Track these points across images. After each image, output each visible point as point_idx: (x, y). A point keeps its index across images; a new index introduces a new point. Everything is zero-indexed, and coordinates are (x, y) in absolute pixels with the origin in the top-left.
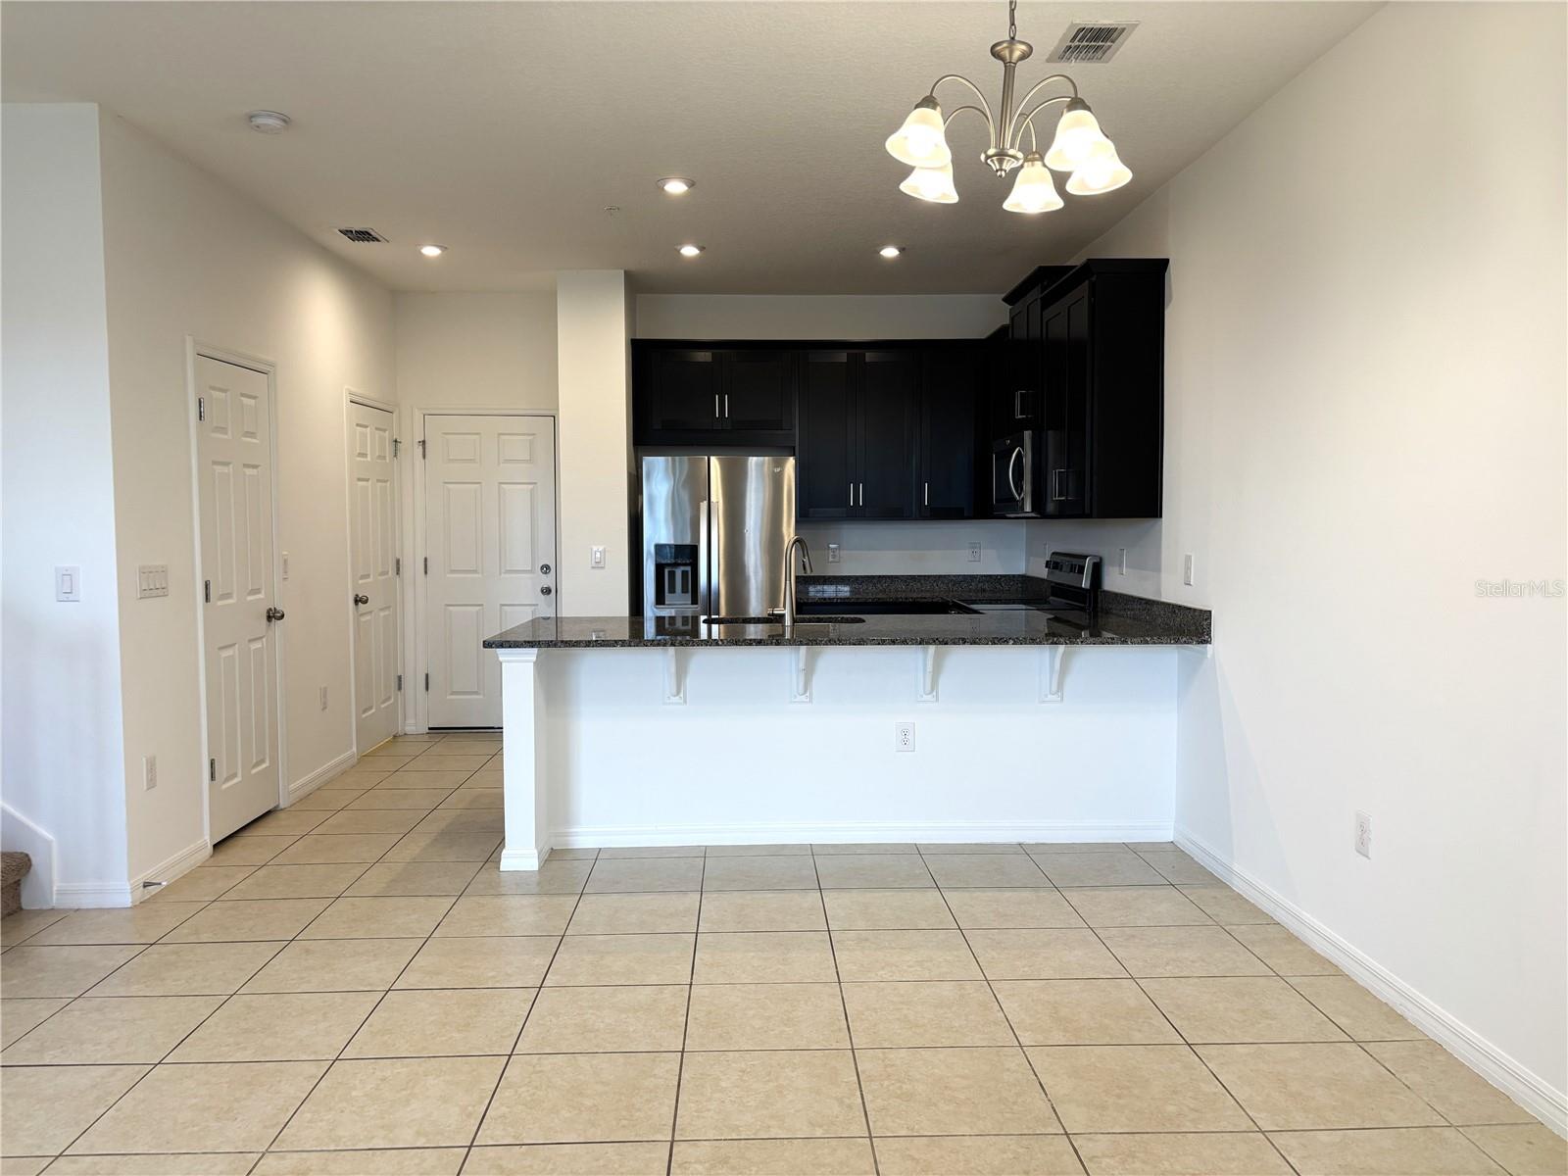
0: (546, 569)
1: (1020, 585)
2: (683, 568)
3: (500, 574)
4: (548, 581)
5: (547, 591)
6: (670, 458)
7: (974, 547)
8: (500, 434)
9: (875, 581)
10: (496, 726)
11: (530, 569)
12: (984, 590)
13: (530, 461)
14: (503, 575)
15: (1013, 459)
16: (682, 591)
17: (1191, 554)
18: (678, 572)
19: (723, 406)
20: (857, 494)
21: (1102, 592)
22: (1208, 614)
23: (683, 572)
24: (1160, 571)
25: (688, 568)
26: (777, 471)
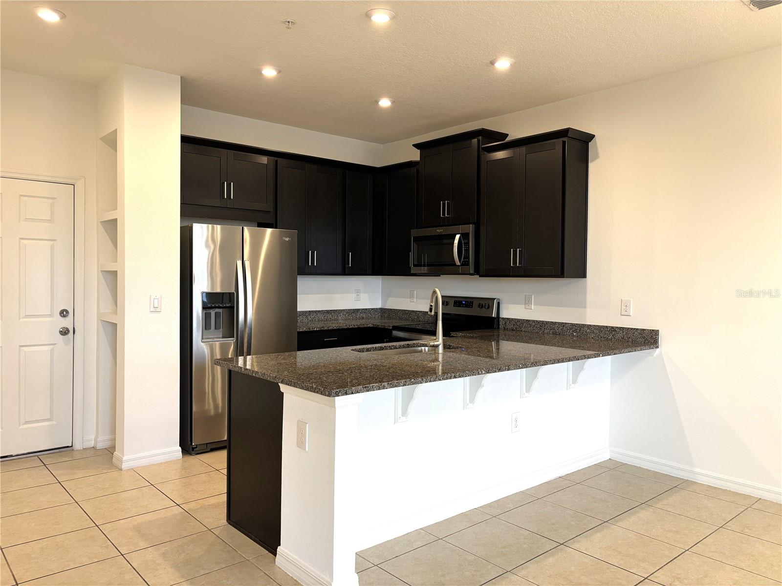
0: (64, 313)
1: (380, 314)
2: (217, 310)
3: (19, 319)
4: (67, 323)
5: (64, 332)
6: (210, 226)
7: (358, 292)
8: (21, 195)
9: (307, 314)
10: (14, 454)
11: (49, 313)
12: (363, 318)
13: (51, 221)
14: (21, 320)
15: (456, 241)
16: (216, 329)
17: (629, 299)
18: (213, 313)
19: (230, 190)
20: (313, 258)
21: (503, 319)
22: (656, 332)
23: (216, 313)
24: (585, 307)
25: (220, 310)
26: (287, 239)
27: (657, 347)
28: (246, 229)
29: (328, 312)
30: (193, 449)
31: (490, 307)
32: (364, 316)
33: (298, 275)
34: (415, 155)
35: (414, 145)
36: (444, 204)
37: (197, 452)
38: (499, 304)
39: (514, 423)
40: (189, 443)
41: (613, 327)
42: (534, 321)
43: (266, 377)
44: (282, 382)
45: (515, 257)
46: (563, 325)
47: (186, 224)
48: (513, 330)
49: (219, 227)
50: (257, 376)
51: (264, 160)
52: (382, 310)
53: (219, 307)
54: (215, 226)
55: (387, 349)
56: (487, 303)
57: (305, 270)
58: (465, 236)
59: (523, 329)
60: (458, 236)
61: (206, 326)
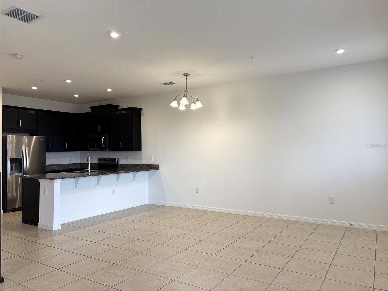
15: (103, 139)
16: (15, 170)
17: (152, 156)
18: (14, 165)
19: (20, 123)
20: (52, 146)
21: (120, 164)
22: (158, 165)
23: (15, 165)
24: (141, 159)
25: (17, 164)
26: (42, 140)
27: (158, 169)
28: (26, 137)
29: (59, 165)
30: (7, 211)
31: (115, 161)
32: (73, 166)
33: (46, 151)
34: (90, 111)
35: (89, 107)
36: (99, 127)
37: (8, 212)
38: (118, 159)
39: (113, 192)
40: (5, 209)
41: (148, 165)
42: (128, 164)
43: (35, 178)
44: (39, 178)
45: (120, 144)
46: (136, 165)
47: (4, 135)
48: (122, 168)
49: (14, 136)
50: (32, 178)
51: (33, 112)
52: (80, 164)
53: (16, 163)
54: (13, 136)
55: (75, 173)
56: (114, 159)
57: (49, 150)
58: (105, 138)
59: (125, 167)
60: (103, 138)
61: (12, 169)
